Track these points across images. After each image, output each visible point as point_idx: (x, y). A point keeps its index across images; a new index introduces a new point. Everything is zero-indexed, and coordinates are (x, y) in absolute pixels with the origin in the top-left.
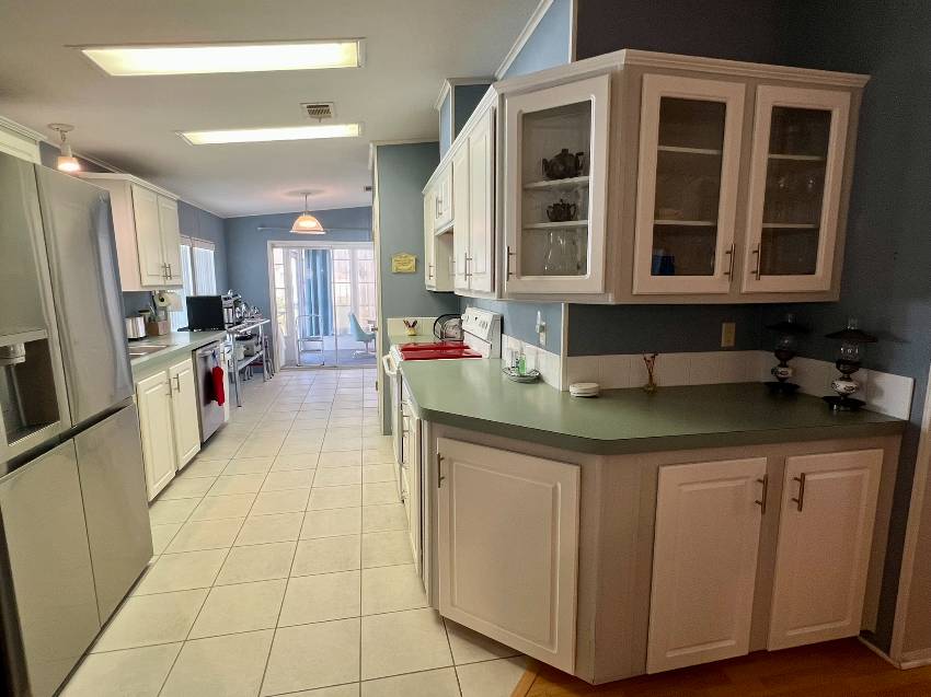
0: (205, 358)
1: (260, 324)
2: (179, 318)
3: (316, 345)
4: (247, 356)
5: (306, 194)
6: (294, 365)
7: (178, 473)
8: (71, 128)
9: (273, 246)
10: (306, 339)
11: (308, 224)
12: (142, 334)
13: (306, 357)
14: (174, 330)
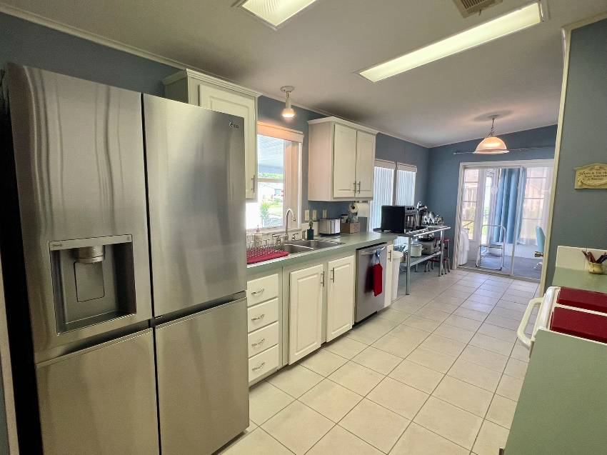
0: (371, 256)
1: (442, 229)
2: (376, 220)
3: (499, 251)
4: (424, 254)
5: (494, 117)
6: (474, 265)
7: (325, 345)
8: (293, 88)
9: (465, 168)
10: (491, 246)
11: (493, 144)
12: (338, 230)
13: (488, 260)
14: (371, 230)
